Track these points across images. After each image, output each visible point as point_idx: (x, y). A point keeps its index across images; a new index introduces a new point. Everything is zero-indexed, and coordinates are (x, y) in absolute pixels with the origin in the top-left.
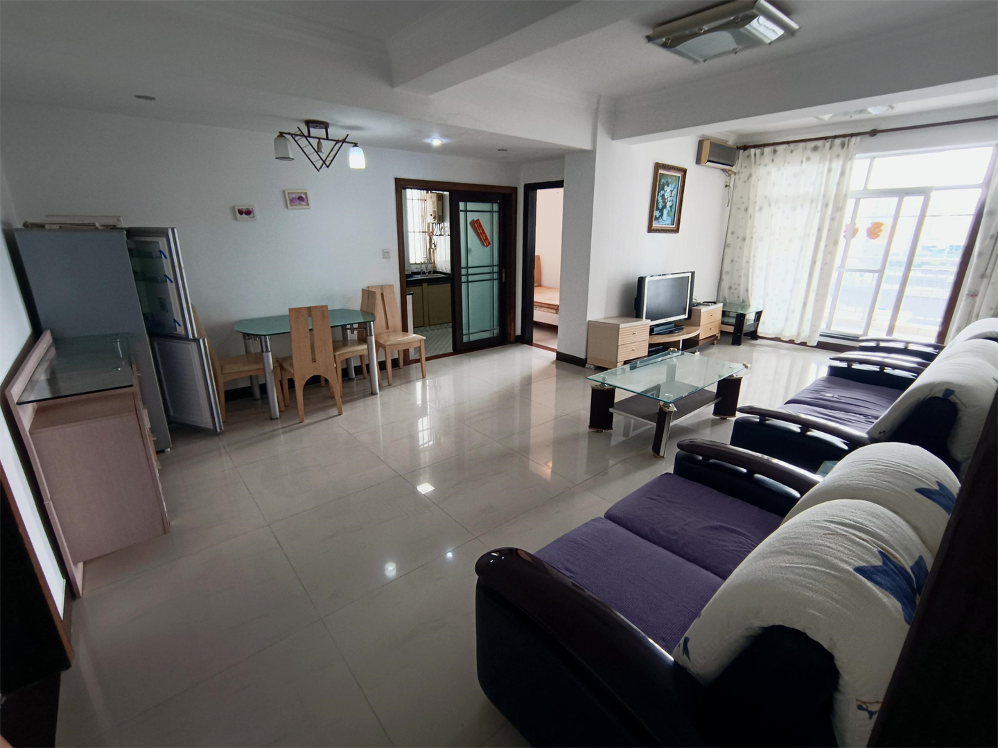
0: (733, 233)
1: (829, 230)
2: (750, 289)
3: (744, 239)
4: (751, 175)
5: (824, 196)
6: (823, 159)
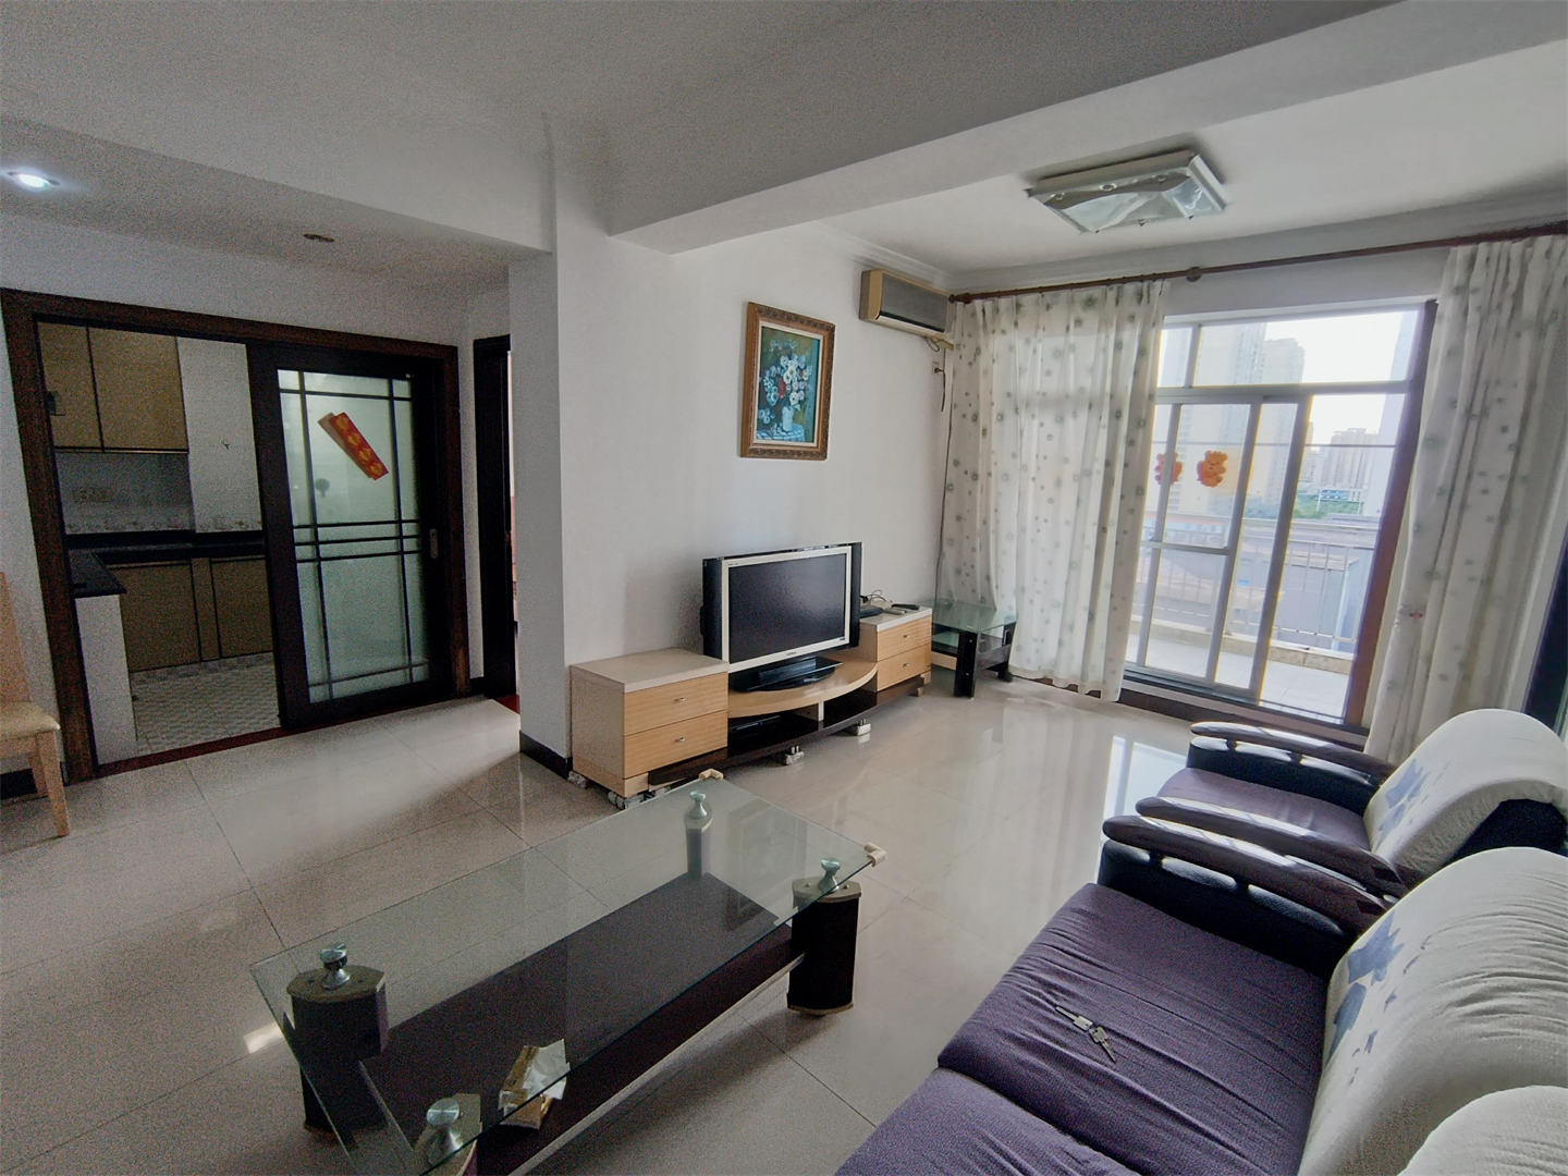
0: (956, 463)
1: (1126, 465)
2: (993, 576)
3: (975, 477)
4: (978, 351)
5: (1112, 396)
6: (1104, 323)
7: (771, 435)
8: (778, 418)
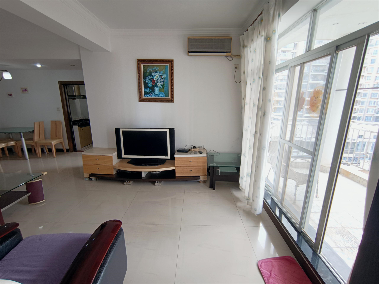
7: (151, 96)
8: (153, 90)
